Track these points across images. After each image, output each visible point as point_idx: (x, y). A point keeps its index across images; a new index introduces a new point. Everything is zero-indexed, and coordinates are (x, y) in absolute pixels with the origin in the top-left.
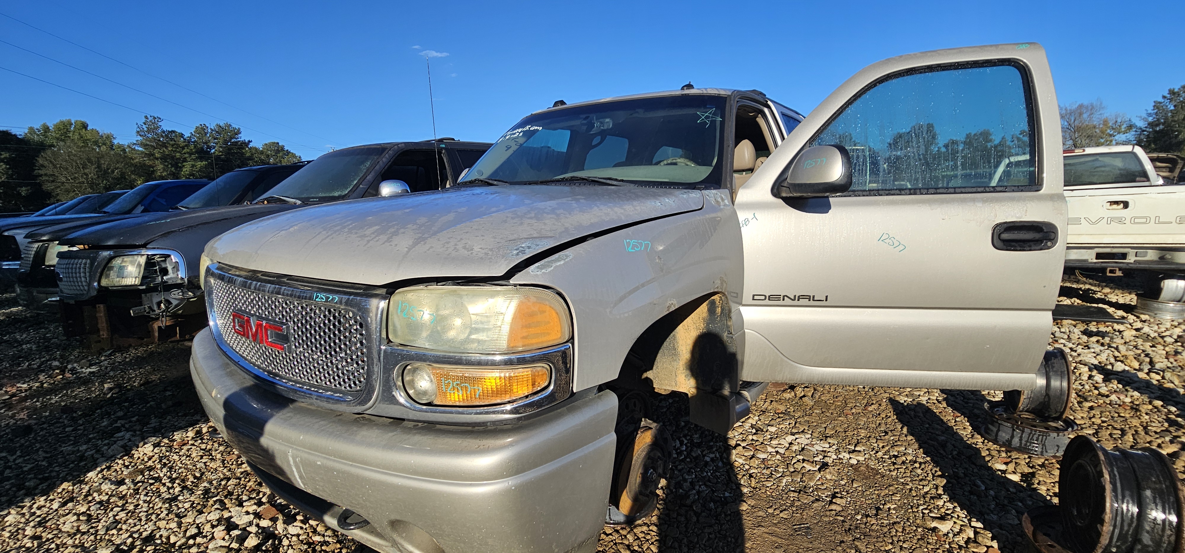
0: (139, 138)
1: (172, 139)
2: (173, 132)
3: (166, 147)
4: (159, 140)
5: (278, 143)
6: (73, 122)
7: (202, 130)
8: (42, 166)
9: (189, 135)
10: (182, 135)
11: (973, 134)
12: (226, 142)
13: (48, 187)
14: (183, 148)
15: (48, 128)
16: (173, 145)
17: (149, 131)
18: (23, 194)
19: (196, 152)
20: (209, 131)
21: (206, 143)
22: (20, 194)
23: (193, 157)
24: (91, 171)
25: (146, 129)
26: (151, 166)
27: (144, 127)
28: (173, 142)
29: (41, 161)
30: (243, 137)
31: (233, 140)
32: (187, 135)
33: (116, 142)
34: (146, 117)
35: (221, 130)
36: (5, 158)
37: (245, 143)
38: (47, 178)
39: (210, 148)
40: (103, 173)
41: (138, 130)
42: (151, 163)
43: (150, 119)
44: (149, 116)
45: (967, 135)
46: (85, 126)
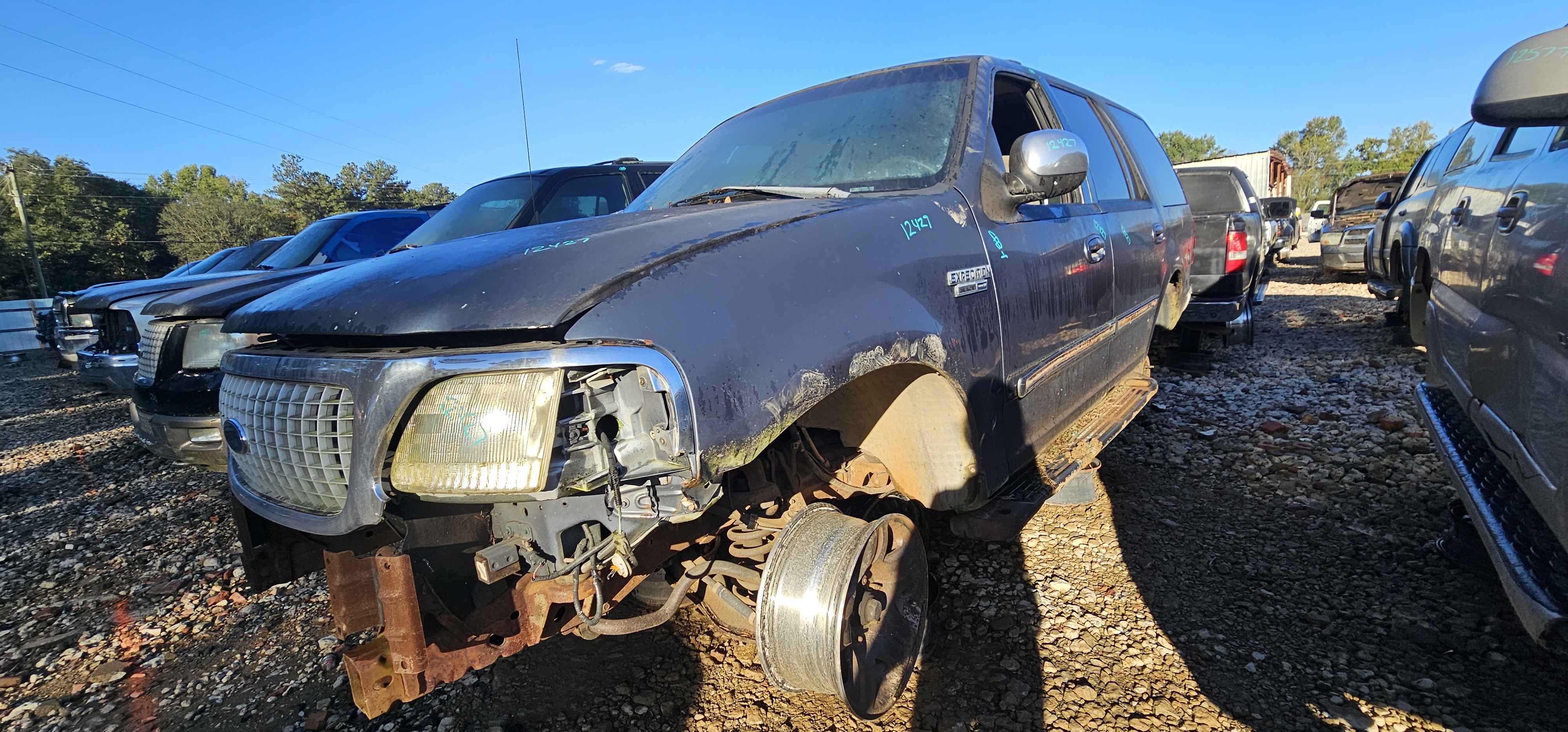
0: (277, 183)
1: (315, 184)
2: (317, 174)
3: (309, 194)
4: (301, 186)
5: (441, 185)
6: (199, 167)
7: (350, 170)
8: (166, 223)
9: (336, 177)
10: (327, 178)
11: (1402, 130)
12: (379, 185)
13: (174, 249)
14: (329, 194)
15: (171, 177)
16: (316, 191)
17: (288, 174)
18: (146, 259)
19: (345, 199)
20: (359, 171)
21: (355, 187)
22: (142, 259)
23: (342, 205)
24: (223, 226)
25: (284, 172)
26: (291, 219)
27: (282, 169)
28: (316, 187)
29: (164, 217)
30: (400, 178)
31: (388, 182)
32: (333, 177)
33: (249, 190)
34: (284, 157)
35: (372, 170)
36: (124, 215)
37: (402, 185)
38: (172, 239)
39: (360, 192)
40: (237, 230)
41: (275, 173)
42: (291, 215)
43: (288, 158)
44: (286, 156)
45: (1394, 131)
46: (212, 172)
